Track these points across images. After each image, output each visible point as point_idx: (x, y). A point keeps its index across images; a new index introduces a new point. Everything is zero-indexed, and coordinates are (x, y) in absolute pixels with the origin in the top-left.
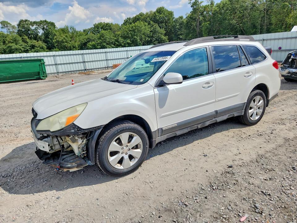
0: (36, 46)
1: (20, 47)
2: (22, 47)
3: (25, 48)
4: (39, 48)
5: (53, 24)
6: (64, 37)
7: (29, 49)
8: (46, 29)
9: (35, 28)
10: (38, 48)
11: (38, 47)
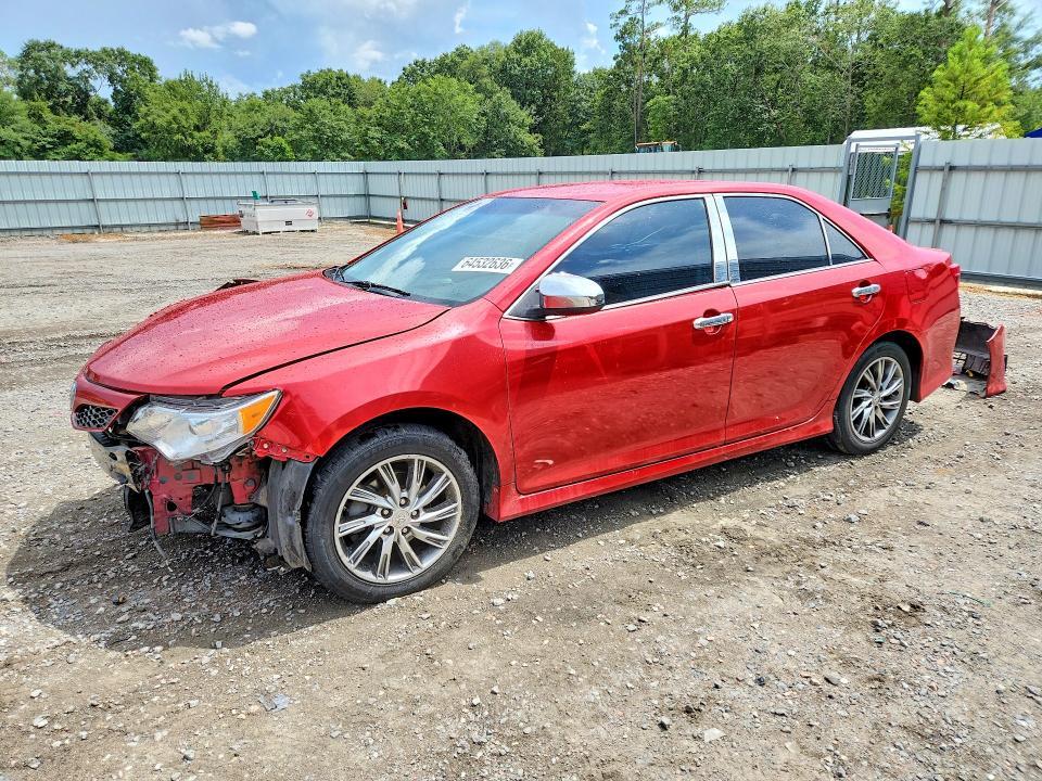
0: (74, 138)
1: (15, 135)
2: (24, 135)
3: (34, 141)
4: (82, 145)
5: (146, 65)
6: (175, 111)
7: (48, 146)
8: (123, 81)
9: (80, 74)
10: (79, 144)
11: (81, 140)
